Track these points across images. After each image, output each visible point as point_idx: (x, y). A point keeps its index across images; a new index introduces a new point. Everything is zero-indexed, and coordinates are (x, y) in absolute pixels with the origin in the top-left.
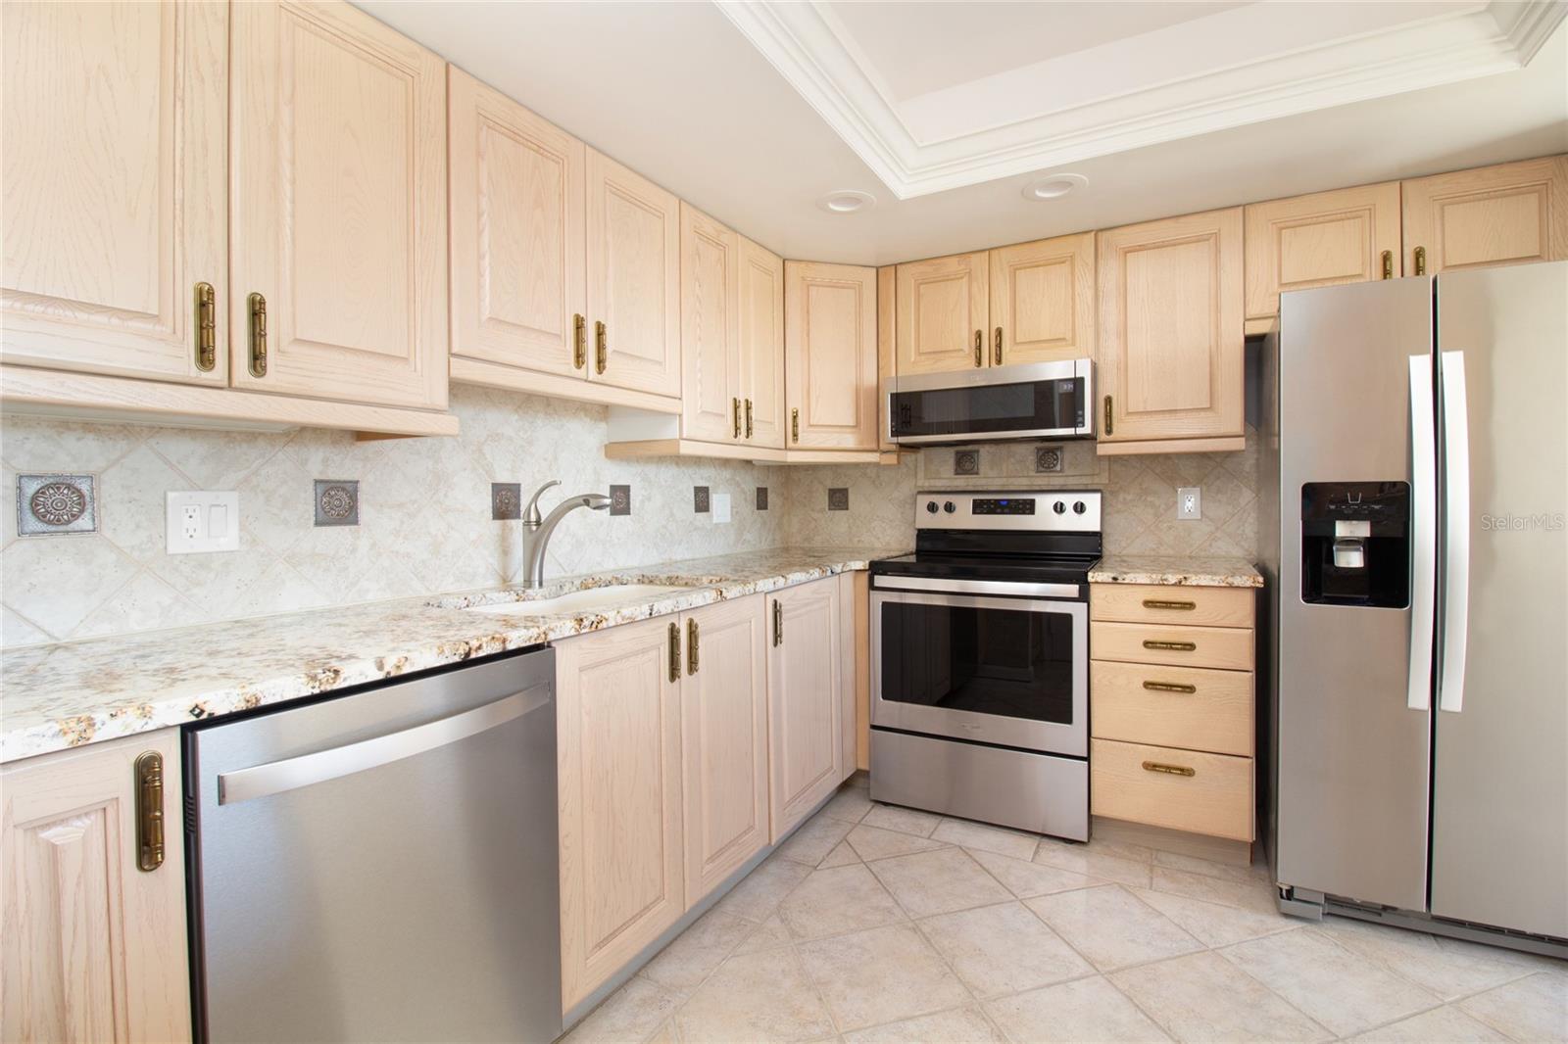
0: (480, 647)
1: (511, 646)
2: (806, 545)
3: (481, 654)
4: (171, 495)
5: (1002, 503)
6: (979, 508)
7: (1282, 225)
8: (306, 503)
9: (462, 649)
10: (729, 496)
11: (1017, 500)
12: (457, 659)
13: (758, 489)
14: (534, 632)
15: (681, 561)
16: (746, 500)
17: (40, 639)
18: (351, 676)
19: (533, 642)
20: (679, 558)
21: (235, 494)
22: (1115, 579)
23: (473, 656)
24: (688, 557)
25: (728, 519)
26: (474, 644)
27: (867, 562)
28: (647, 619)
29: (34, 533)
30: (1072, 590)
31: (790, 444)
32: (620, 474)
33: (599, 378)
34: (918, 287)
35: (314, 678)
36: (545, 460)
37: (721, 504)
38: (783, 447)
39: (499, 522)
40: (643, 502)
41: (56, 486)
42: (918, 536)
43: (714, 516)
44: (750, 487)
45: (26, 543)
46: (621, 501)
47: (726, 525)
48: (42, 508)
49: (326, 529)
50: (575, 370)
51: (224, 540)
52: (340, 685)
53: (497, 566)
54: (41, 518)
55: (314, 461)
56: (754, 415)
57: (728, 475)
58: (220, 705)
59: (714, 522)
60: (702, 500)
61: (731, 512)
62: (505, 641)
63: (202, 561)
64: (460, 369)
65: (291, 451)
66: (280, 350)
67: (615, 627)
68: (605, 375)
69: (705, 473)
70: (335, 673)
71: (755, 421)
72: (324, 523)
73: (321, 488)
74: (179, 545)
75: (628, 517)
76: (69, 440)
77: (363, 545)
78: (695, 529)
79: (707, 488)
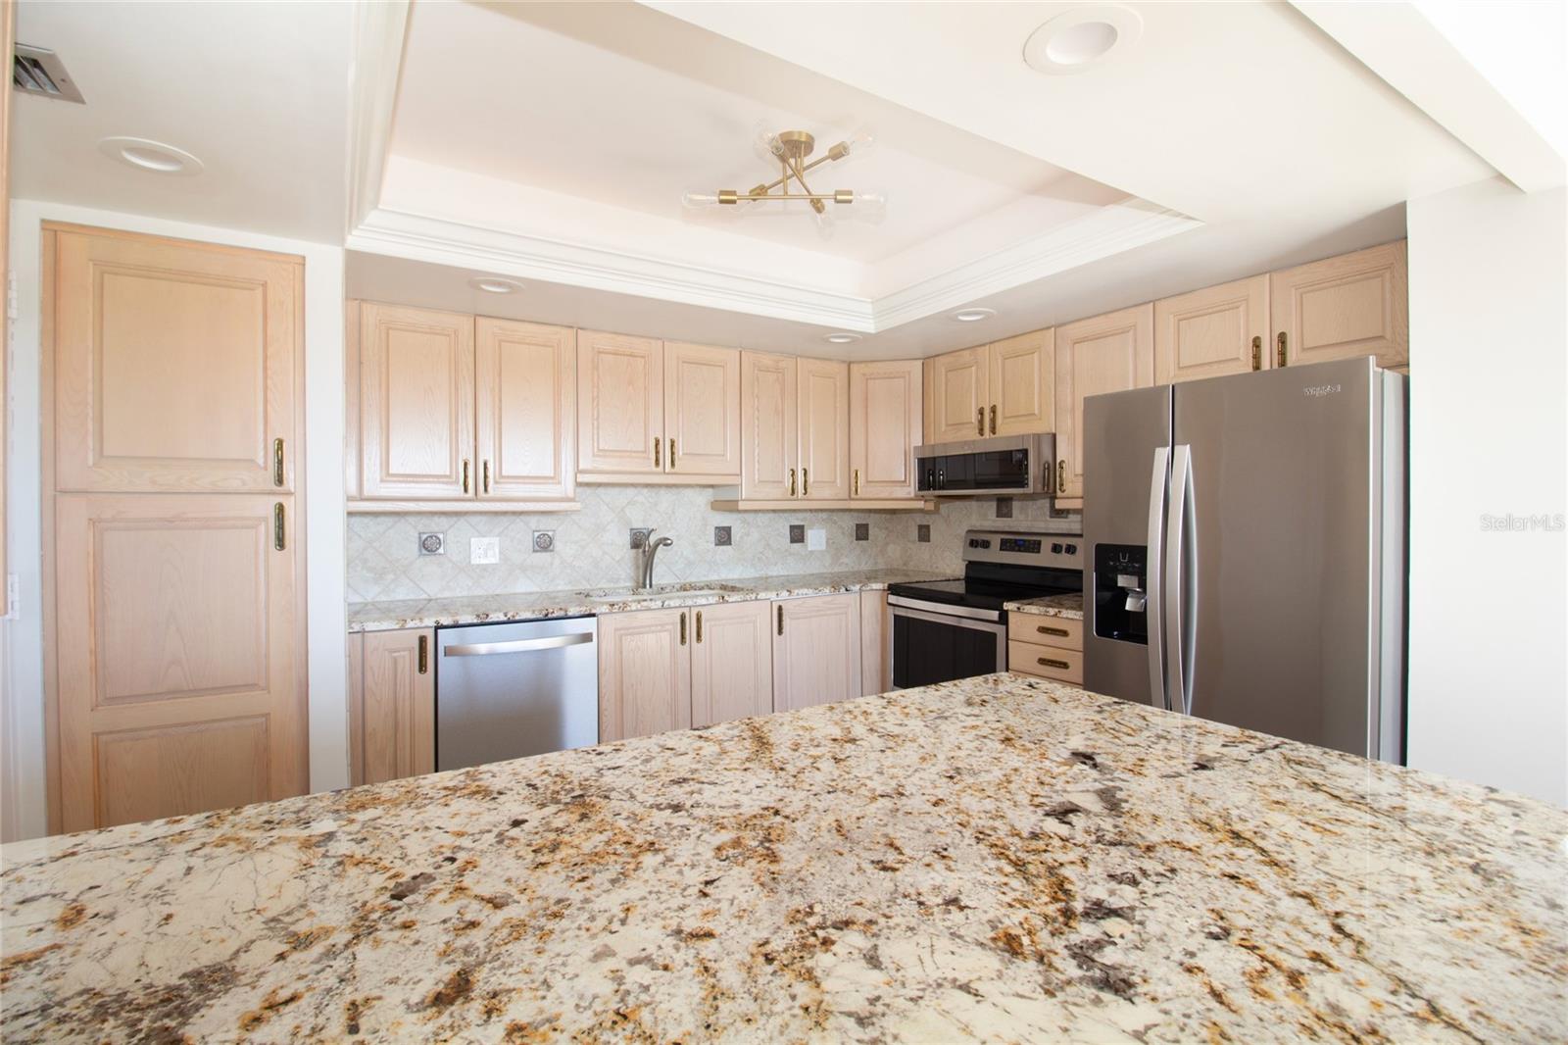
1: (570, 614)
2: (905, 568)
3: (554, 615)
4: (473, 540)
5: (1019, 543)
6: (1006, 545)
7: (1181, 317)
8: (528, 542)
9: (544, 612)
10: (824, 531)
11: (1029, 541)
12: (541, 617)
13: (857, 525)
15: (777, 577)
16: (843, 533)
17: (425, 596)
18: (493, 618)
20: (775, 574)
21: (498, 539)
22: (1019, 608)
23: (550, 616)
24: (782, 574)
25: (824, 547)
26: (550, 611)
27: (886, 585)
28: (657, 609)
29: (424, 555)
30: (994, 615)
31: (853, 496)
32: (724, 520)
33: (673, 470)
34: (947, 372)
35: (478, 616)
36: (667, 514)
37: (816, 538)
38: (847, 497)
39: (634, 551)
40: (741, 537)
41: (431, 537)
42: (967, 566)
43: (809, 545)
44: (849, 523)
45: (421, 559)
46: (724, 536)
47: (821, 552)
48: (429, 546)
49: (538, 554)
50: (654, 469)
51: (493, 559)
52: (489, 620)
53: (632, 574)
54: (426, 549)
55: (533, 522)
56: (811, 478)
57: (824, 515)
58: (445, 621)
59: (810, 549)
60: (797, 535)
61: (827, 542)
62: (566, 611)
63: (485, 568)
64: (582, 478)
65: (522, 517)
66: (496, 482)
67: (637, 610)
68: (677, 469)
69: (800, 515)
70: (487, 615)
71: (814, 482)
72: (537, 551)
73: (537, 534)
74: (475, 561)
75: (729, 547)
76: (436, 519)
77: (557, 562)
78: (790, 554)
79: (803, 526)
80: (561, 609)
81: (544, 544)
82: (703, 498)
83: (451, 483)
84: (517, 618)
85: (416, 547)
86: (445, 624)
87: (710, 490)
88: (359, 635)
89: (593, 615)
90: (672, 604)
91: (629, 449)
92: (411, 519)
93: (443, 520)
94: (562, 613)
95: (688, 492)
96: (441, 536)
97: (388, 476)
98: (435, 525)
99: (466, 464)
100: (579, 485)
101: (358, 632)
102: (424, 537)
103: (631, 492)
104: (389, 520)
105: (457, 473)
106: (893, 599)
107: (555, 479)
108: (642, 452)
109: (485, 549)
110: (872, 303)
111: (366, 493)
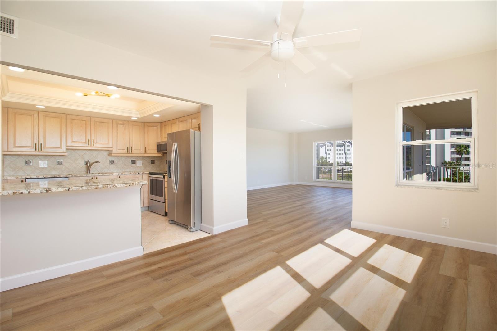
4: (40, 162)
8: (55, 163)
10: (141, 162)
13: (151, 160)
16: (147, 162)
21: (47, 161)
23: (55, 177)
25: (141, 165)
27: (149, 172)
30: (162, 177)
32: (112, 158)
33: (93, 146)
35: (37, 176)
37: (139, 163)
38: (144, 153)
39: (86, 165)
40: (117, 162)
41: (28, 161)
43: (137, 164)
44: (149, 160)
45: (26, 166)
46: (112, 162)
47: (141, 166)
48: (27, 163)
49: (59, 165)
50: (88, 146)
51: (46, 166)
53: (85, 170)
54: (27, 164)
55: (57, 158)
56: (133, 149)
57: (141, 158)
58: (28, 177)
59: (137, 165)
60: (134, 162)
61: (142, 164)
63: (43, 168)
64: (68, 148)
65: (54, 157)
66: (44, 148)
69: (135, 158)
70: (39, 177)
71: (134, 150)
72: (58, 165)
73: (58, 161)
74: (41, 167)
75: (114, 165)
76: (30, 157)
77: (64, 167)
78: (132, 167)
79: (135, 160)
80: (59, 176)
81: (60, 163)
82: (106, 154)
83: (32, 148)
84: (47, 177)
85: (24, 163)
86: (28, 178)
87: (108, 151)
88: (6, 180)
89: (68, 177)
90: (89, 175)
91: (81, 141)
92: (23, 157)
93: (32, 157)
95: (102, 152)
96: (31, 161)
97: (15, 146)
98: (29, 158)
99: (36, 144)
100: (67, 149)
101: (6, 179)
102: (26, 161)
103: (85, 151)
104: (17, 157)
105: (33, 146)
106: (150, 175)
107: (60, 148)
108: (85, 142)
109: (43, 164)
110: (138, 111)
111: (9, 150)
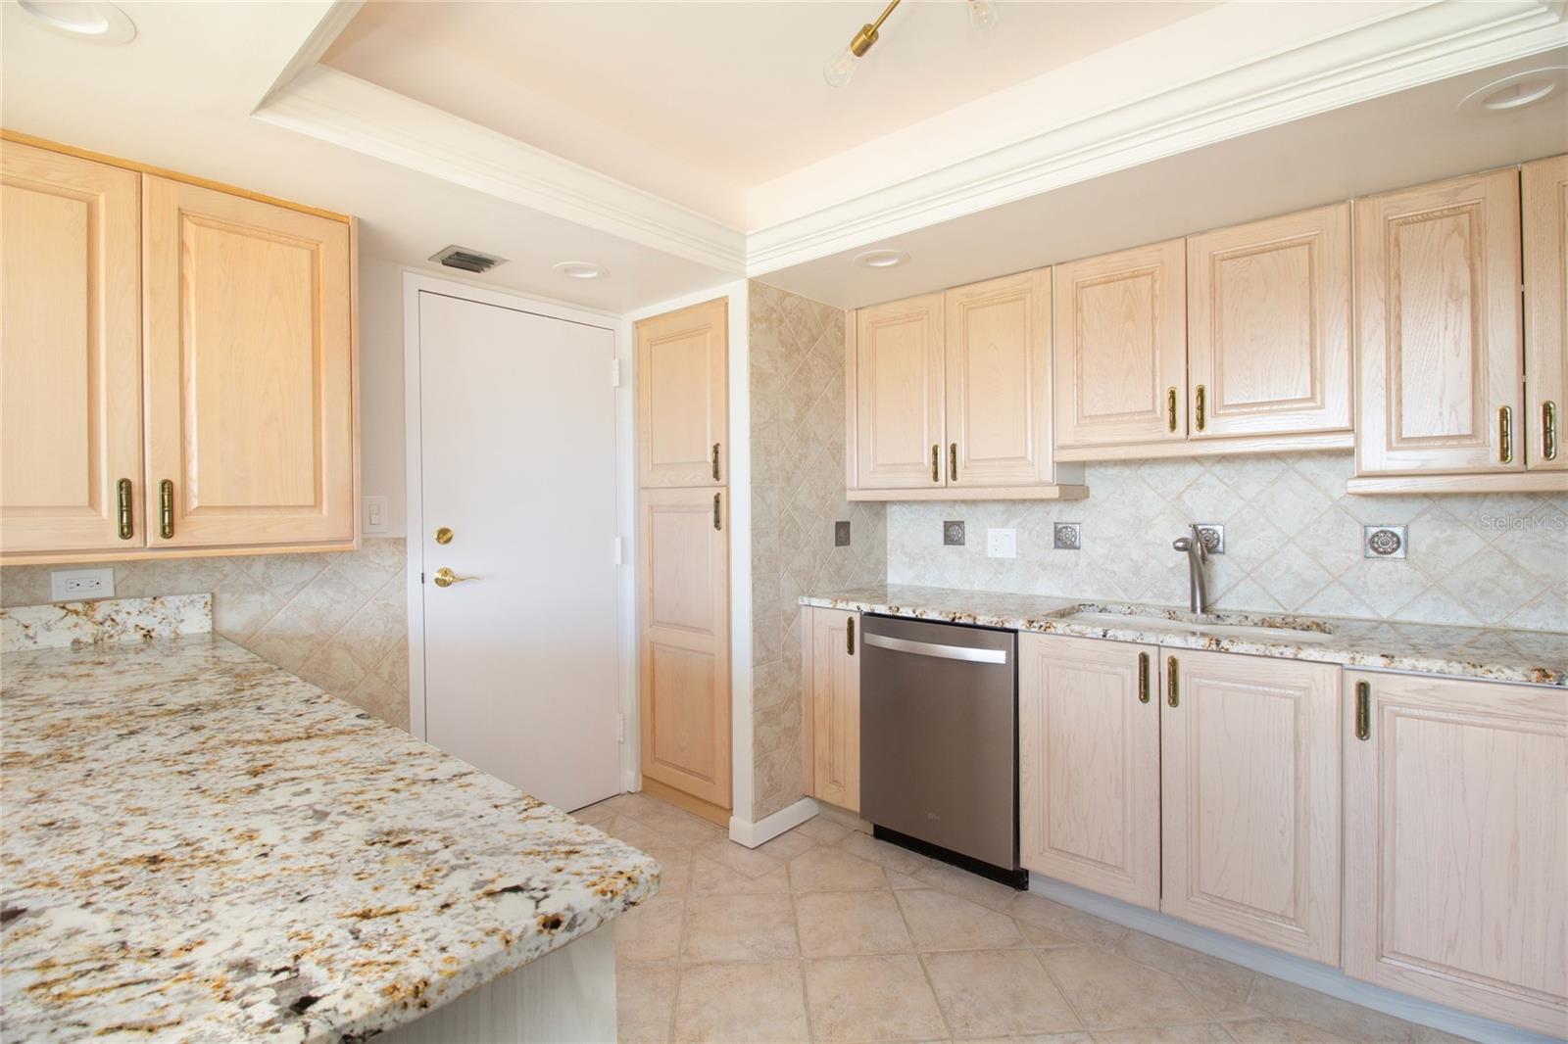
0: (960, 618)
1: (979, 623)
3: (961, 621)
4: (989, 531)
9: (951, 616)
12: (948, 620)
14: (995, 619)
19: (993, 625)
21: (1015, 530)
23: (957, 621)
26: (958, 615)
28: (1097, 639)
33: (1200, 435)
45: (945, 548)
48: (953, 534)
49: (1060, 551)
50: (1168, 433)
52: (898, 614)
55: (1054, 511)
62: (975, 619)
63: (1001, 562)
65: (1041, 506)
66: (964, 467)
67: (1064, 635)
68: (1208, 431)
70: (898, 609)
72: (1059, 548)
73: (1058, 527)
74: (991, 553)
75: (1401, 565)
76: (957, 507)
77: (1083, 563)
80: (969, 615)
81: (1065, 539)
83: (924, 471)
84: (925, 617)
85: (940, 537)
90: (1120, 635)
91: (1127, 410)
92: (937, 508)
93: (964, 509)
94: (970, 621)
97: (876, 465)
98: (956, 513)
99: (935, 452)
102: (949, 525)
104: (920, 508)
105: (928, 461)
108: (1148, 412)
